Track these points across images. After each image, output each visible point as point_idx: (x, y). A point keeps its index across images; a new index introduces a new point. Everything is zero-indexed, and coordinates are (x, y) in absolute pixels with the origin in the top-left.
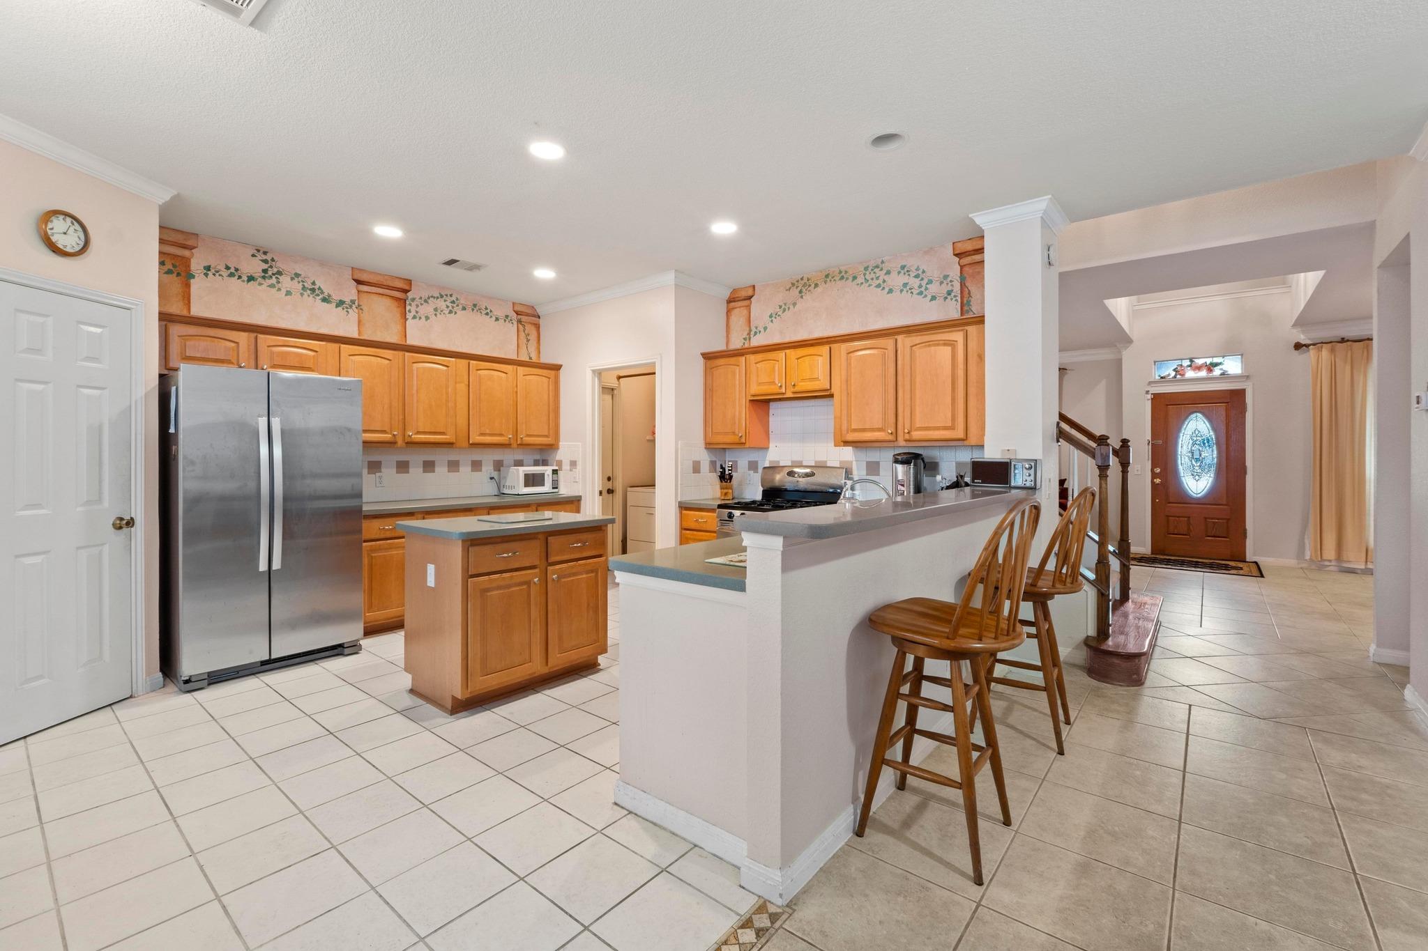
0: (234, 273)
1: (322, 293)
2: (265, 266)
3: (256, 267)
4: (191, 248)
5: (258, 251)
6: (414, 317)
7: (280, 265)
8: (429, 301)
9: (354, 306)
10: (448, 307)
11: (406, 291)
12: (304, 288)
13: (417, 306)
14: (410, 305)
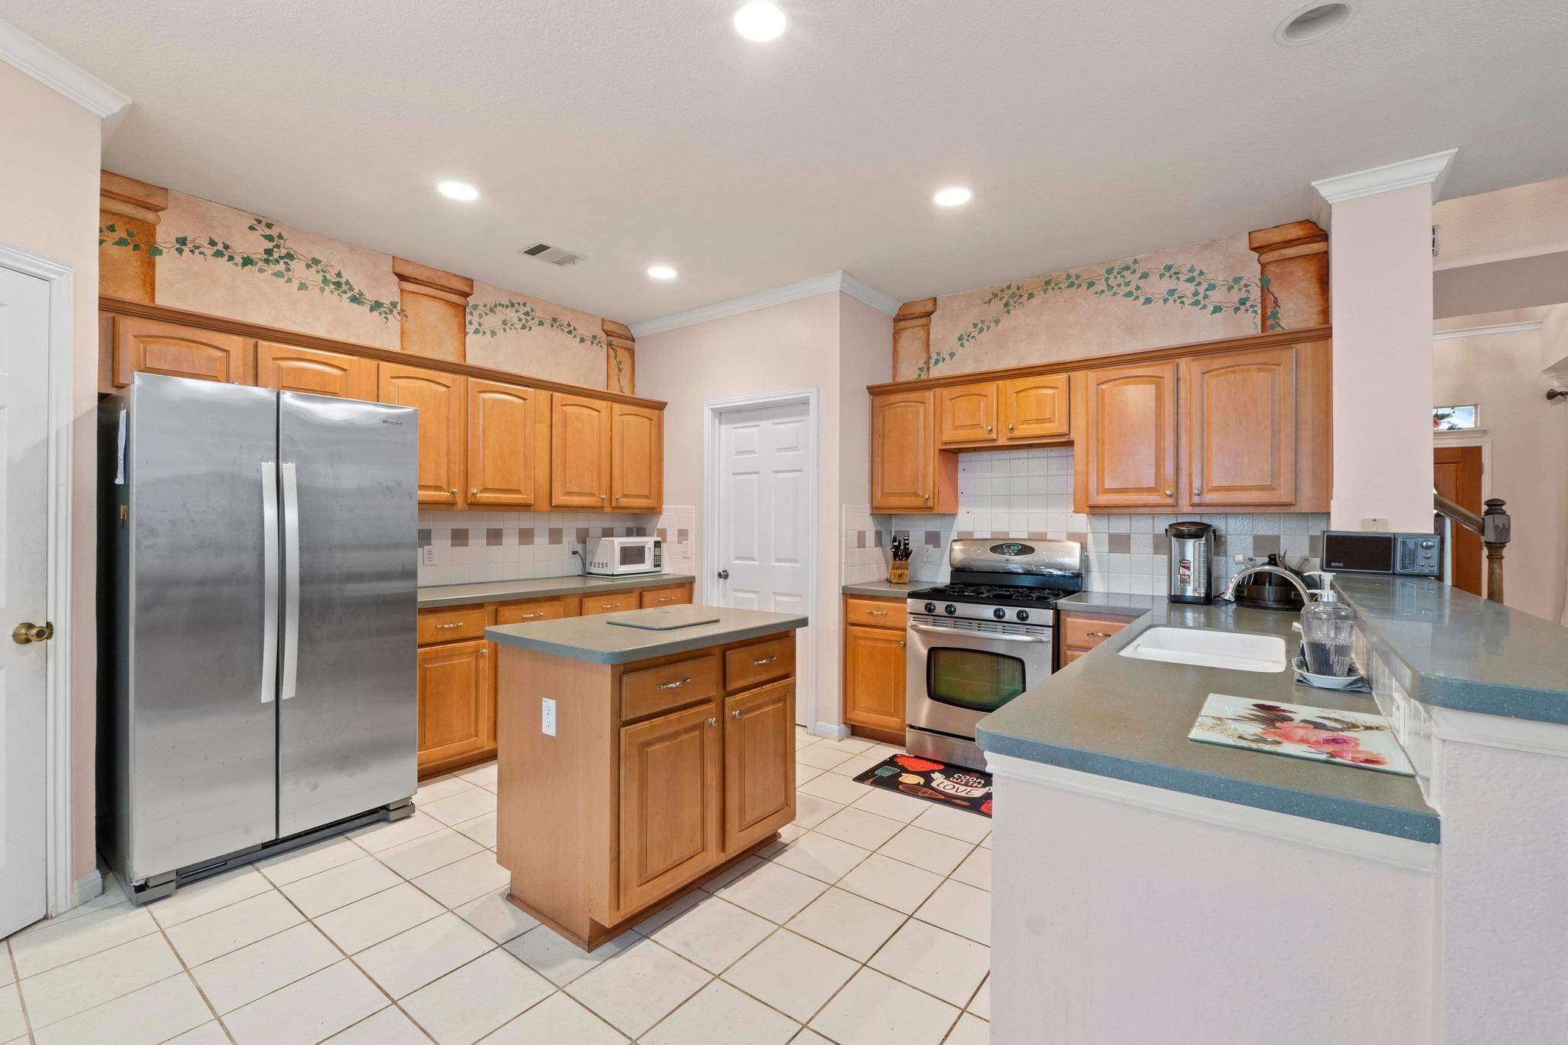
0: (223, 251)
1: (351, 289)
2: (269, 245)
3: (255, 244)
4: (157, 209)
5: (259, 222)
6: (477, 331)
7: (291, 245)
8: (497, 311)
9: (395, 311)
10: (520, 320)
11: (466, 295)
12: (325, 281)
13: (481, 316)
14: (471, 314)
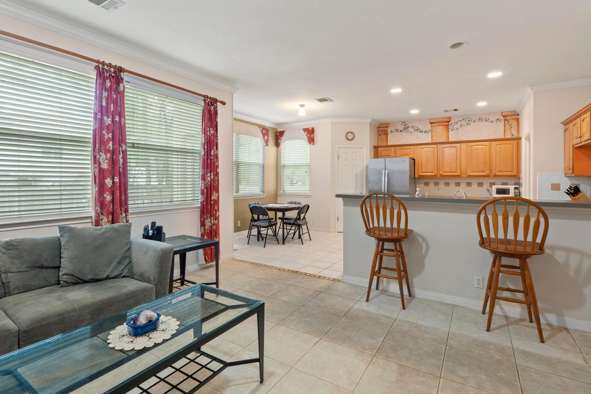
0: (397, 131)
1: (420, 130)
2: (404, 126)
3: (402, 127)
4: (387, 127)
5: (403, 123)
6: (452, 130)
7: (408, 125)
8: (458, 123)
9: (430, 131)
10: (466, 123)
11: (448, 122)
12: (415, 130)
13: (453, 126)
14: (450, 126)
